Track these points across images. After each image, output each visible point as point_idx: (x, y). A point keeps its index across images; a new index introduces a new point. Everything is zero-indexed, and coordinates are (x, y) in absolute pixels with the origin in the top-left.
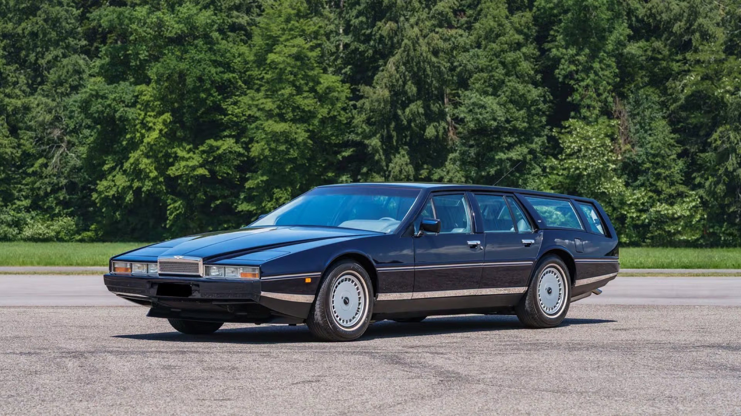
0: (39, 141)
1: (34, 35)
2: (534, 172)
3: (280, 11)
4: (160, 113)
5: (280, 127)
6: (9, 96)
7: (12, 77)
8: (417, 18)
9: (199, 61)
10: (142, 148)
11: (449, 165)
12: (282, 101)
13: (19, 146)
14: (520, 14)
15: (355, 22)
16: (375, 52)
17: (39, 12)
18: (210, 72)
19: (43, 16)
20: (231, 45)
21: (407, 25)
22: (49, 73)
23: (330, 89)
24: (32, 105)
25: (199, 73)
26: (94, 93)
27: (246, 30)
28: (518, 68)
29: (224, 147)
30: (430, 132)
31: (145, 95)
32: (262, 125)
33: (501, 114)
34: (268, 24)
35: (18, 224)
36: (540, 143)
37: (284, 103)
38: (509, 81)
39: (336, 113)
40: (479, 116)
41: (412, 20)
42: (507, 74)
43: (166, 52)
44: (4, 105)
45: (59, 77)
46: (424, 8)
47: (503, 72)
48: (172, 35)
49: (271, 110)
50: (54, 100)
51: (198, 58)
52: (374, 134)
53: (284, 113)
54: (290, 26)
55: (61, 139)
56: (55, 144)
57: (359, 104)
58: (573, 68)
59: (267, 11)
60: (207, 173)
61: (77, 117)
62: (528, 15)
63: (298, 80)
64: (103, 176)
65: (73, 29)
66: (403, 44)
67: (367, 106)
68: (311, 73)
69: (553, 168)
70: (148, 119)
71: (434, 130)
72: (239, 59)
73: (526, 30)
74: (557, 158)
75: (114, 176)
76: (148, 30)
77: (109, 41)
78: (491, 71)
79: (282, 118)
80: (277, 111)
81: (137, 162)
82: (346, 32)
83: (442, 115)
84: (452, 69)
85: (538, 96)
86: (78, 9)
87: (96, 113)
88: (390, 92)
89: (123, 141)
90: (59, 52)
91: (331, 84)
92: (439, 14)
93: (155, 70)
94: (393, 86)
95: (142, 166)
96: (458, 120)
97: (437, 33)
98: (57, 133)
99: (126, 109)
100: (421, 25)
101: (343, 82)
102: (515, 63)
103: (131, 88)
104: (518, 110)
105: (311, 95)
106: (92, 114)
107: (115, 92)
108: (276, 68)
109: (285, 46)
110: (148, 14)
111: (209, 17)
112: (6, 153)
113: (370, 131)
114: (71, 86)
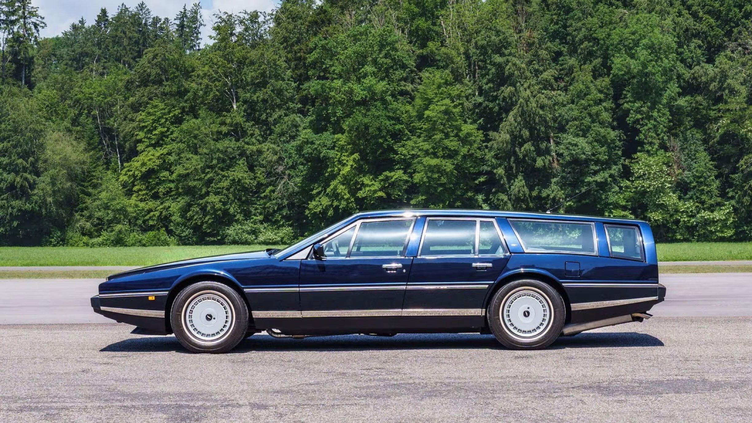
0: (269, 174)
1: (265, 101)
2: (613, 190)
3: (434, 81)
4: (352, 153)
5: (434, 162)
6: (248, 144)
7: (250, 130)
8: (528, 84)
9: (378, 117)
10: (339, 178)
11: (554, 187)
12: (435, 144)
13: (255, 178)
14: (601, 79)
15: (486, 87)
16: (500, 108)
17: (269, 85)
18: (385, 124)
19: (271, 88)
20: (400, 105)
21: (522, 89)
22: (275, 127)
23: (469, 135)
24: (264, 150)
25: (378, 125)
26: (305, 140)
27: (410, 95)
28: (600, 117)
29: (395, 177)
30: (539, 163)
31: (341, 141)
32: (421, 160)
33: (588, 149)
34: (425, 90)
35: (254, 232)
36: (617, 170)
37: (437, 145)
38: (594, 127)
39: (473, 152)
40: (573, 152)
41: (526, 85)
42: (593, 122)
43: (355, 110)
44: (244, 150)
45: (282, 129)
46: (534, 77)
47: (590, 120)
48: (359, 99)
49: (428, 150)
50: (279, 146)
51: (377, 114)
52: (500, 165)
53: (437, 152)
54: (440, 91)
55: (284, 173)
56: (280, 176)
57: (489, 145)
58: (639, 116)
59: (424, 81)
60: (384, 195)
61: (294, 157)
62: (607, 80)
63: (446, 129)
64: (312, 198)
65: (292, 96)
66: (519, 102)
67: (495, 146)
68: (455, 123)
69: (627, 187)
70: (343, 158)
71: (542, 162)
72: (406, 115)
73: (605, 91)
74: (629, 180)
75: (320, 198)
76: (343, 95)
77: (317, 104)
78: (581, 120)
79: (435, 155)
80: (431, 150)
81: (335, 188)
82: (480, 95)
83: (547, 151)
84: (555, 120)
85: (615, 137)
86: (295, 82)
87: (307, 154)
88: (510, 136)
89: (326, 173)
90: (282, 112)
91: (469, 131)
92: (543, 80)
93: (347, 123)
94: (512, 132)
95: (339, 191)
96: (560, 155)
97: (543, 94)
98: (280, 169)
99: (327, 151)
100: (532, 88)
101: (478, 129)
102: (598, 114)
103: (331, 137)
104: (601, 147)
105: (456, 139)
106: (304, 155)
107: (320, 139)
108: (431, 121)
109: (437, 105)
110: (342, 84)
111: (384, 86)
112: (246, 183)
113: (497, 164)
114: (290, 136)
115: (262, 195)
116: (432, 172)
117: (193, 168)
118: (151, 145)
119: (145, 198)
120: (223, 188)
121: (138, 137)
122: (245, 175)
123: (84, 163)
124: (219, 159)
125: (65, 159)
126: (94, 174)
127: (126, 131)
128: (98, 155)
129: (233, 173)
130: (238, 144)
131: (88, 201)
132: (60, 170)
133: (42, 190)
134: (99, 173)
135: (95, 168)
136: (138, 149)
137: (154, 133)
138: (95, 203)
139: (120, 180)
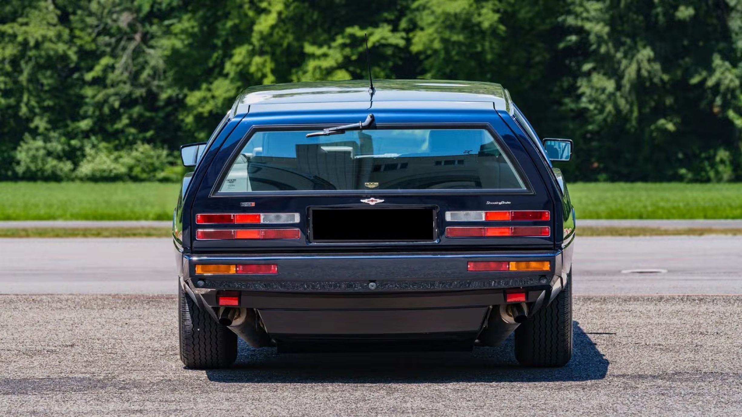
10: (252, 40)
13: (73, 39)
29: (374, 39)
35: (71, 155)
55: (133, 29)
56: (125, 35)
64: (194, 83)
75: (211, 84)
81: (245, 63)
89: (222, 30)
95: (252, 68)
98: (127, 18)
115: (89, 76)
116: (451, 28)
122: (51, 33)
129: (24, 28)
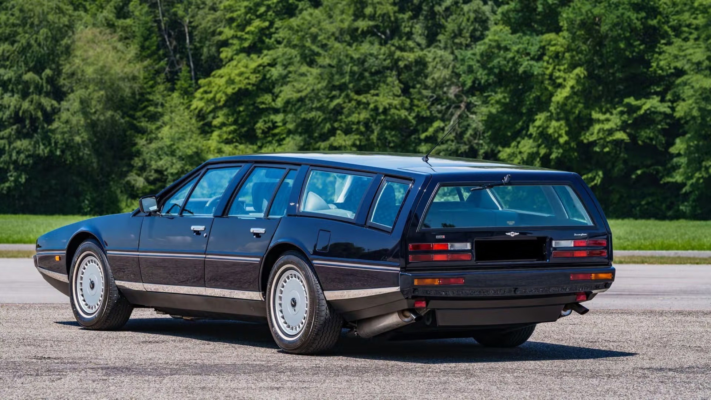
0: (435, 100)
4: (572, 67)
6: (402, 49)
7: (405, 27)
13: (412, 107)
18: (629, 17)
22: (447, 21)
24: (427, 59)
25: (616, 20)
26: (494, 44)
29: (645, 107)
31: (554, 45)
32: (689, 79)
44: (395, 60)
45: (459, 26)
49: (699, 62)
50: (451, 53)
55: (459, 99)
56: (453, 104)
60: (626, 137)
61: (476, 73)
70: (557, 74)
80: (707, 63)
81: (544, 126)
87: (496, 68)
89: (527, 100)
93: (565, 15)
98: (454, 91)
99: (531, 62)
103: (538, 38)
106: (493, 69)
107: (520, 43)
108: (706, 12)
112: (397, 116)
114: (471, 36)
115: (424, 136)
116: (707, 99)
117: (309, 89)
118: (243, 50)
119: (233, 138)
120: (359, 123)
121: (222, 38)
123: (134, 78)
124: (352, 73)
125: (103, 70)
126: (151, 97)
127: (202, 26)
128: (157, 67)
129: (375, 98)
130: (384, 49)
131: (141, 142)
132: (94, 90)
133: (67, 122)
134: (159, 96)
135: (152, 87)
136: (223, 56)
137: (248, 29)
138: (153, 145)
139: (192, 107)
